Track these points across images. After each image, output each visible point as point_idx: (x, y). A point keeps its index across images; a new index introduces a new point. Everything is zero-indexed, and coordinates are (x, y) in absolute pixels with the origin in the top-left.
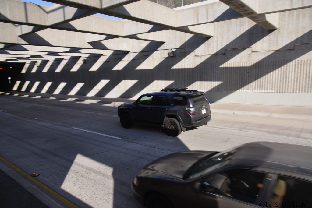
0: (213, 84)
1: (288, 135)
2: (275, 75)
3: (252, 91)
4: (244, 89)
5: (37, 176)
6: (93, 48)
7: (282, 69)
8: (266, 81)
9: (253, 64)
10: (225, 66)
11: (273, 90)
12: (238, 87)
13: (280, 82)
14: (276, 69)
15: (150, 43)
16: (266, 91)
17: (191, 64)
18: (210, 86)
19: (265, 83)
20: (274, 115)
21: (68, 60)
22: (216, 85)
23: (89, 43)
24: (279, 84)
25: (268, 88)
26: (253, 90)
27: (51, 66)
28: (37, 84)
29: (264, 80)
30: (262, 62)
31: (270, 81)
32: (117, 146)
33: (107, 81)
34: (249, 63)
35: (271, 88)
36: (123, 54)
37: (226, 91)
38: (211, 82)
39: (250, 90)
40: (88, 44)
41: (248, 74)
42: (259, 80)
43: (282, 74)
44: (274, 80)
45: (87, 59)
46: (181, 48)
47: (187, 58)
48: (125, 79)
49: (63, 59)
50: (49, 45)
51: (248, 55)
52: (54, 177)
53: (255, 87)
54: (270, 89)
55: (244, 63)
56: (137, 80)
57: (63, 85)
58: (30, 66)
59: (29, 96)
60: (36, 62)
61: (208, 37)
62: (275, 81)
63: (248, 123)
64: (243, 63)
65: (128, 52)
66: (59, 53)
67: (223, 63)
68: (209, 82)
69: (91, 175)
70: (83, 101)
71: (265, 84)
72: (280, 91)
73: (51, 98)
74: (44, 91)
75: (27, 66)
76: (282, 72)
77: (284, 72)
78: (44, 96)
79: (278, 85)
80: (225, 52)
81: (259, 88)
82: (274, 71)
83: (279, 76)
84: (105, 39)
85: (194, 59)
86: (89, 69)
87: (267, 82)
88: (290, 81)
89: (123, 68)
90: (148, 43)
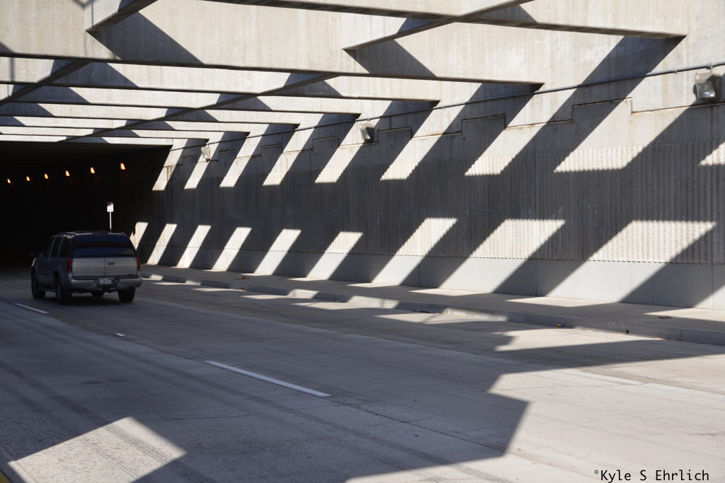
6: (365, 71)
21: (312, 130)
23: (349, 51)
45: (378, 123)
48: (517, 213)
49: (297, 125)
89: (510, 164)
90: (613, 45)
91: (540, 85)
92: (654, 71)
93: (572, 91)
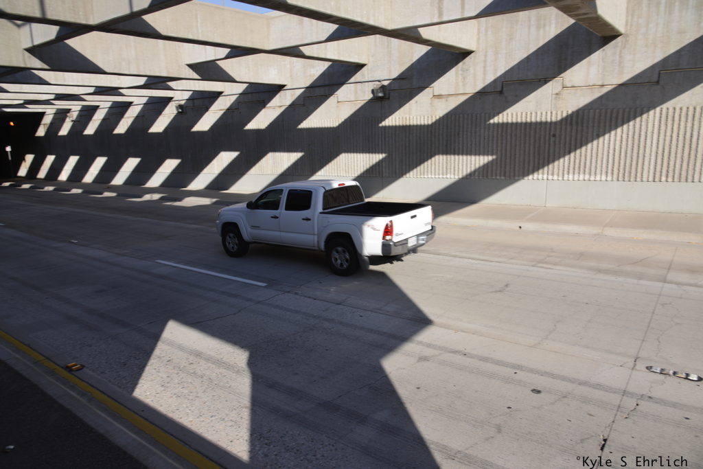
0: (473, 163)
1: (640, 277)
2: (615, 140)
3: (560, 178)
4: (543, 174)
5: (78, 370)
6: (199, 78)
7: (631, 127)
8: (594, 155)
9: (565, 115)
10: (501, 121)
11: (609, 174)
12: (531, 168)
13: (626, 156)
14: (616, 128)
15: (330, 67)
16: (592, 178)
17: (424, 116)
18: (467, 166)
19: (591, 159)
20: (611, 232)
21: (142, 106)
22: (482, 164)
23: (191, 66)
24: (622, 162)
25: (598, 171)
26: (563, 174)
27: (104, 120)
28: (73, 161)
29: (589, 153)
30: (586, 111)
31: (603, 154)
32: (259, 302)
33: (234, 154)
34: (557, 114)
35: (604, 170)
36: (270, 91)
37: (503, 178)
38: (469, 157)
39: (558, 175)
40: (187, 67)
41: (552, 139)
42: (578, 151)
43: (630, 140)
44: (611, 152)
45: (186, 103)
46: (403, 79)
47: (416, 102)
48: (274, 150)
49: (132, 102)
50: (96, 70)
51: (554, 96)
52: (118, 372)
53: (569, 169)
54: (601, 174)
55: (544, 113)
56: (301, 151)
57: (131, 164)
58: (54, 119)
59: (55, 190)
60: (69, 111)
61: (464, 54)
62: (614, 155)
63: (552, 250)
64: (542, 113)
65: (279, 88)
66: (121, 90)
67: (498, 114)
68: (465, 157)
69: (201, 366)
70: (180, 200)
71: (591, 163)
72: (624, 178)
73: (107, 194)
74: (89, 177)
75: (47, 120)
76: (631, 134)
77: (634, 134)
78: (88, 189)
79: (619, 163)
80: (502, 87)
81: (577, 171)
82: (613, 133)
83: (624, 143)
84: (227, 57)
85: (431, 104)
86: (193, 126)
87: (597, 158)
88: (647, 155)
89: (269, 126)
90: (326, 67)
91: (284, 86)
92: (349, 82)
93: (303, 90)
